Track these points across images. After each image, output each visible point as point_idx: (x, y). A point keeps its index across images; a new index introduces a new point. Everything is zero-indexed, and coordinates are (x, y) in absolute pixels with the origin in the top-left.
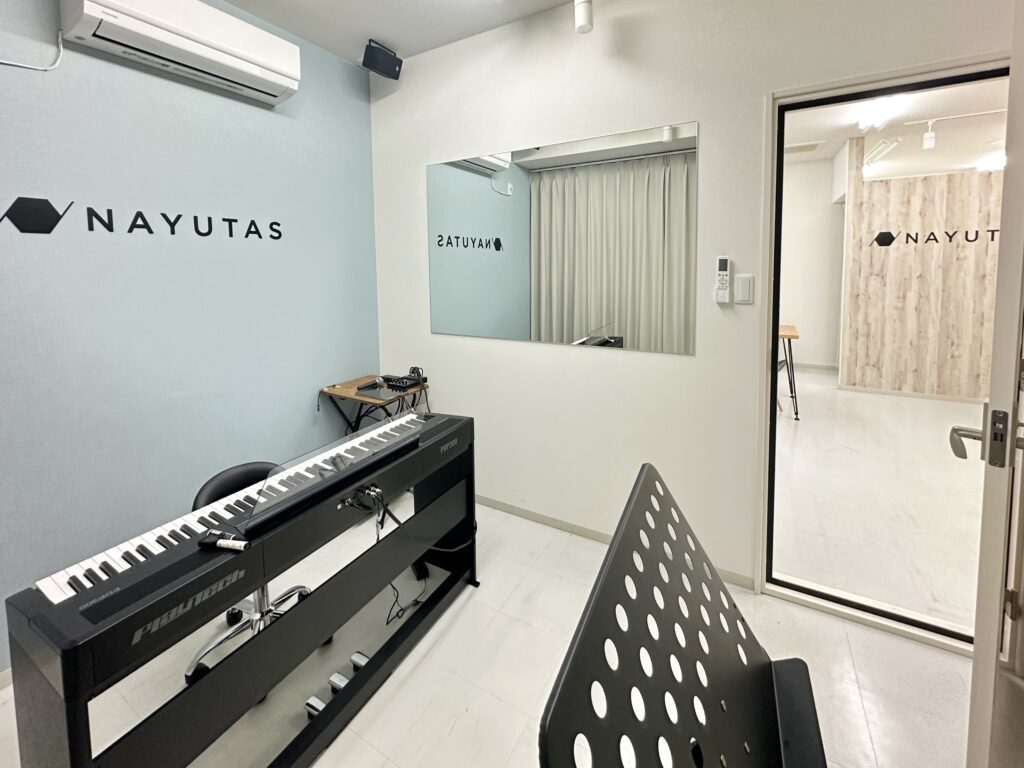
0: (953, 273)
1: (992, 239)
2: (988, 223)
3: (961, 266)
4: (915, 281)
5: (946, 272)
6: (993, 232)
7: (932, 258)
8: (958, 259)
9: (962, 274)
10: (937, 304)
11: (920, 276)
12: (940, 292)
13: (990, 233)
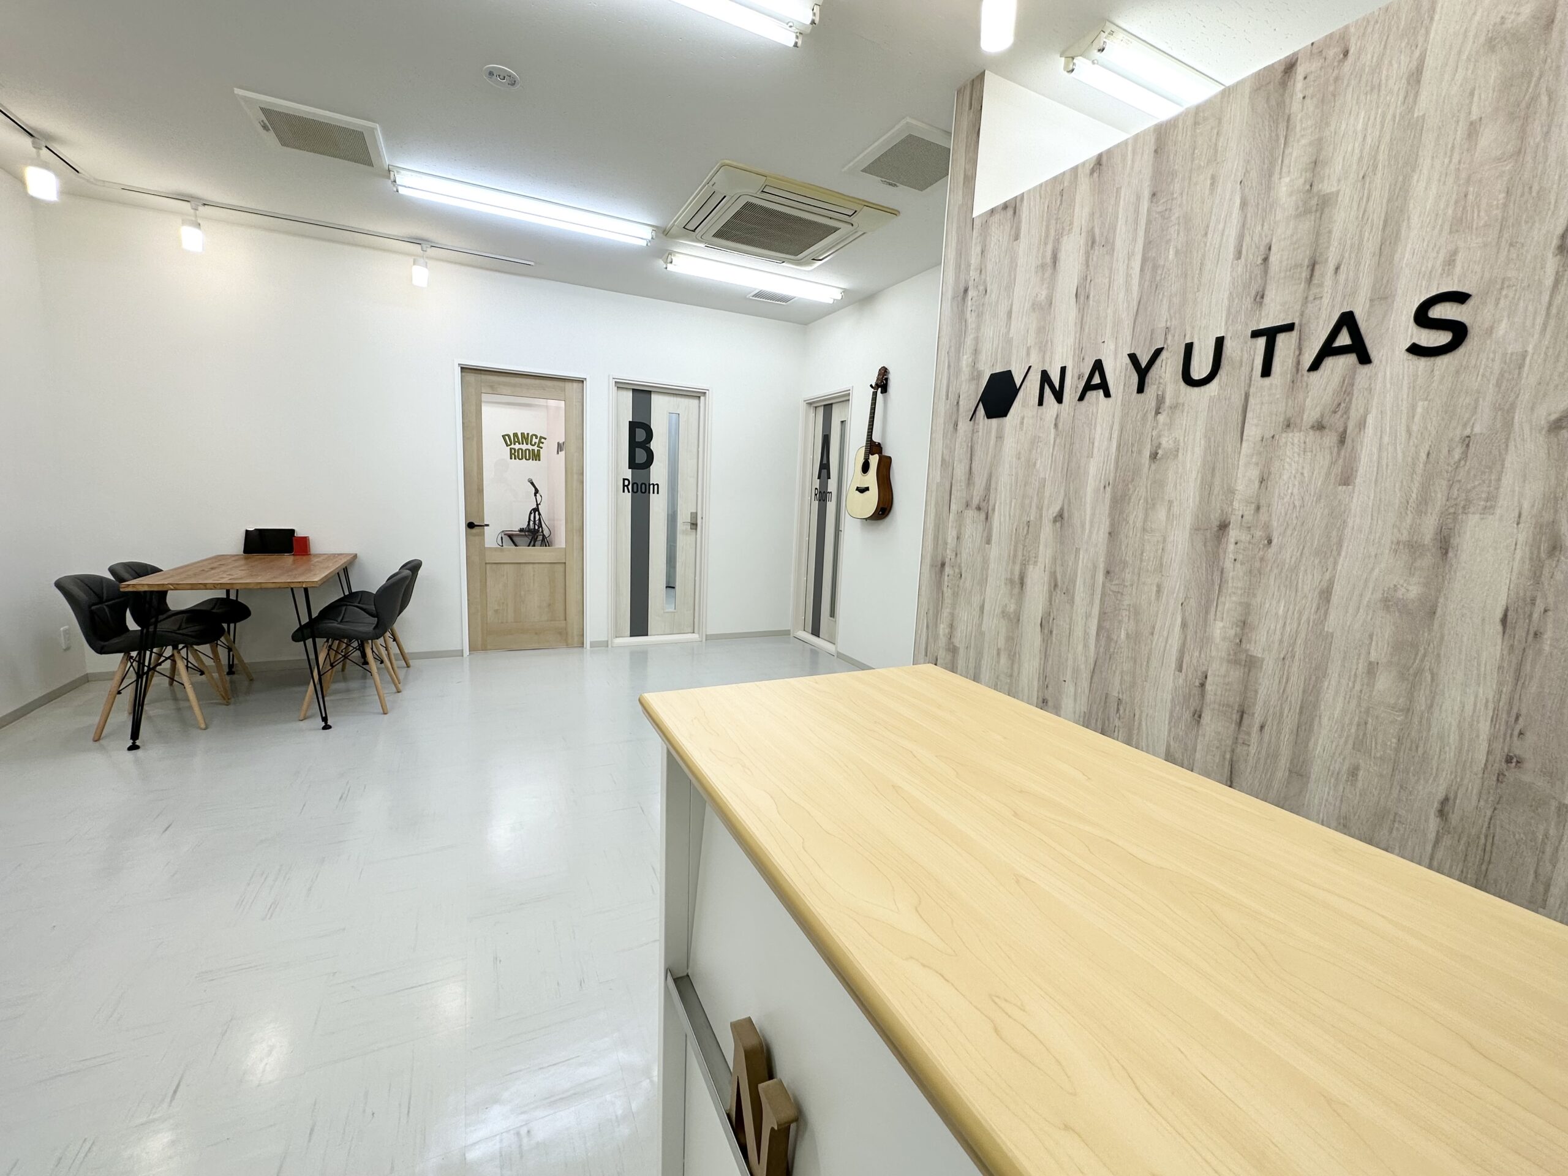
0: (1135, 514)
1: (1266, 371)
2: (1260, 297)
3: (1159, 484)
4: (1047, 531)
5: (1119, 502)
6: (1271, 335)
7: (1090, 455)
8: (1154, 456)
9: (1161, 514)
10: (1088, 616)
11: (1060, 517)
12: (1100, 577)
13: (1262, 341)
